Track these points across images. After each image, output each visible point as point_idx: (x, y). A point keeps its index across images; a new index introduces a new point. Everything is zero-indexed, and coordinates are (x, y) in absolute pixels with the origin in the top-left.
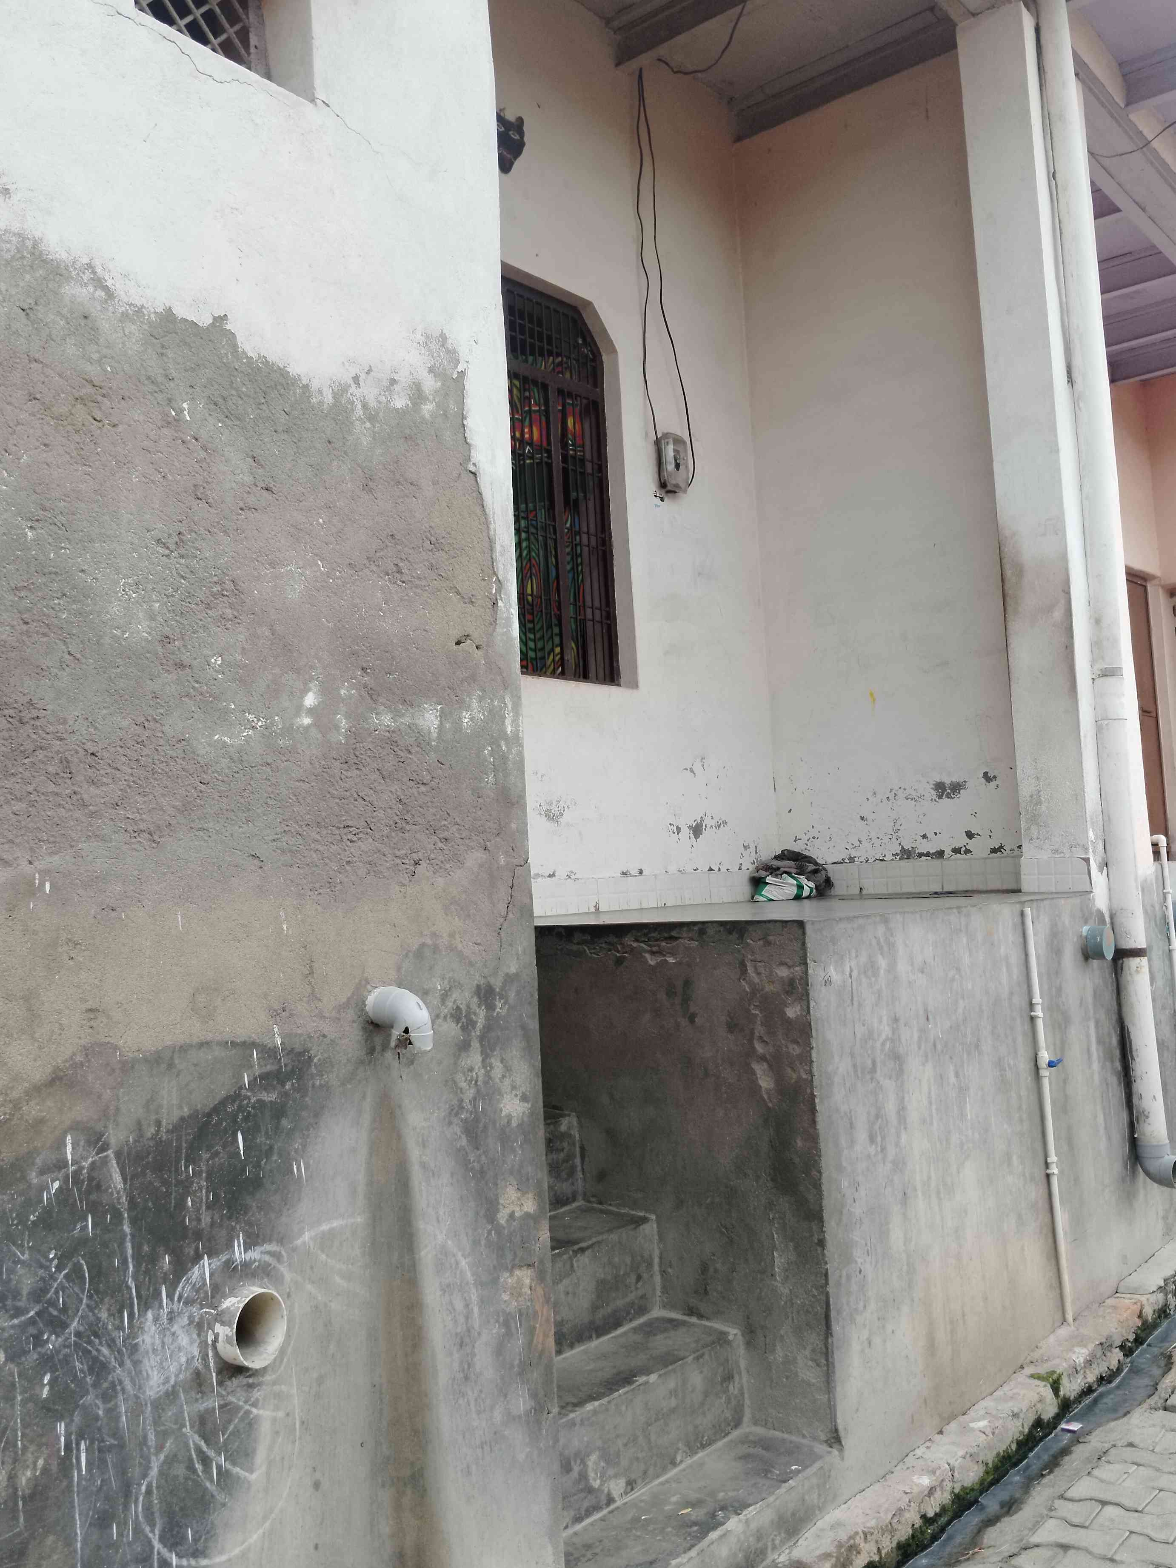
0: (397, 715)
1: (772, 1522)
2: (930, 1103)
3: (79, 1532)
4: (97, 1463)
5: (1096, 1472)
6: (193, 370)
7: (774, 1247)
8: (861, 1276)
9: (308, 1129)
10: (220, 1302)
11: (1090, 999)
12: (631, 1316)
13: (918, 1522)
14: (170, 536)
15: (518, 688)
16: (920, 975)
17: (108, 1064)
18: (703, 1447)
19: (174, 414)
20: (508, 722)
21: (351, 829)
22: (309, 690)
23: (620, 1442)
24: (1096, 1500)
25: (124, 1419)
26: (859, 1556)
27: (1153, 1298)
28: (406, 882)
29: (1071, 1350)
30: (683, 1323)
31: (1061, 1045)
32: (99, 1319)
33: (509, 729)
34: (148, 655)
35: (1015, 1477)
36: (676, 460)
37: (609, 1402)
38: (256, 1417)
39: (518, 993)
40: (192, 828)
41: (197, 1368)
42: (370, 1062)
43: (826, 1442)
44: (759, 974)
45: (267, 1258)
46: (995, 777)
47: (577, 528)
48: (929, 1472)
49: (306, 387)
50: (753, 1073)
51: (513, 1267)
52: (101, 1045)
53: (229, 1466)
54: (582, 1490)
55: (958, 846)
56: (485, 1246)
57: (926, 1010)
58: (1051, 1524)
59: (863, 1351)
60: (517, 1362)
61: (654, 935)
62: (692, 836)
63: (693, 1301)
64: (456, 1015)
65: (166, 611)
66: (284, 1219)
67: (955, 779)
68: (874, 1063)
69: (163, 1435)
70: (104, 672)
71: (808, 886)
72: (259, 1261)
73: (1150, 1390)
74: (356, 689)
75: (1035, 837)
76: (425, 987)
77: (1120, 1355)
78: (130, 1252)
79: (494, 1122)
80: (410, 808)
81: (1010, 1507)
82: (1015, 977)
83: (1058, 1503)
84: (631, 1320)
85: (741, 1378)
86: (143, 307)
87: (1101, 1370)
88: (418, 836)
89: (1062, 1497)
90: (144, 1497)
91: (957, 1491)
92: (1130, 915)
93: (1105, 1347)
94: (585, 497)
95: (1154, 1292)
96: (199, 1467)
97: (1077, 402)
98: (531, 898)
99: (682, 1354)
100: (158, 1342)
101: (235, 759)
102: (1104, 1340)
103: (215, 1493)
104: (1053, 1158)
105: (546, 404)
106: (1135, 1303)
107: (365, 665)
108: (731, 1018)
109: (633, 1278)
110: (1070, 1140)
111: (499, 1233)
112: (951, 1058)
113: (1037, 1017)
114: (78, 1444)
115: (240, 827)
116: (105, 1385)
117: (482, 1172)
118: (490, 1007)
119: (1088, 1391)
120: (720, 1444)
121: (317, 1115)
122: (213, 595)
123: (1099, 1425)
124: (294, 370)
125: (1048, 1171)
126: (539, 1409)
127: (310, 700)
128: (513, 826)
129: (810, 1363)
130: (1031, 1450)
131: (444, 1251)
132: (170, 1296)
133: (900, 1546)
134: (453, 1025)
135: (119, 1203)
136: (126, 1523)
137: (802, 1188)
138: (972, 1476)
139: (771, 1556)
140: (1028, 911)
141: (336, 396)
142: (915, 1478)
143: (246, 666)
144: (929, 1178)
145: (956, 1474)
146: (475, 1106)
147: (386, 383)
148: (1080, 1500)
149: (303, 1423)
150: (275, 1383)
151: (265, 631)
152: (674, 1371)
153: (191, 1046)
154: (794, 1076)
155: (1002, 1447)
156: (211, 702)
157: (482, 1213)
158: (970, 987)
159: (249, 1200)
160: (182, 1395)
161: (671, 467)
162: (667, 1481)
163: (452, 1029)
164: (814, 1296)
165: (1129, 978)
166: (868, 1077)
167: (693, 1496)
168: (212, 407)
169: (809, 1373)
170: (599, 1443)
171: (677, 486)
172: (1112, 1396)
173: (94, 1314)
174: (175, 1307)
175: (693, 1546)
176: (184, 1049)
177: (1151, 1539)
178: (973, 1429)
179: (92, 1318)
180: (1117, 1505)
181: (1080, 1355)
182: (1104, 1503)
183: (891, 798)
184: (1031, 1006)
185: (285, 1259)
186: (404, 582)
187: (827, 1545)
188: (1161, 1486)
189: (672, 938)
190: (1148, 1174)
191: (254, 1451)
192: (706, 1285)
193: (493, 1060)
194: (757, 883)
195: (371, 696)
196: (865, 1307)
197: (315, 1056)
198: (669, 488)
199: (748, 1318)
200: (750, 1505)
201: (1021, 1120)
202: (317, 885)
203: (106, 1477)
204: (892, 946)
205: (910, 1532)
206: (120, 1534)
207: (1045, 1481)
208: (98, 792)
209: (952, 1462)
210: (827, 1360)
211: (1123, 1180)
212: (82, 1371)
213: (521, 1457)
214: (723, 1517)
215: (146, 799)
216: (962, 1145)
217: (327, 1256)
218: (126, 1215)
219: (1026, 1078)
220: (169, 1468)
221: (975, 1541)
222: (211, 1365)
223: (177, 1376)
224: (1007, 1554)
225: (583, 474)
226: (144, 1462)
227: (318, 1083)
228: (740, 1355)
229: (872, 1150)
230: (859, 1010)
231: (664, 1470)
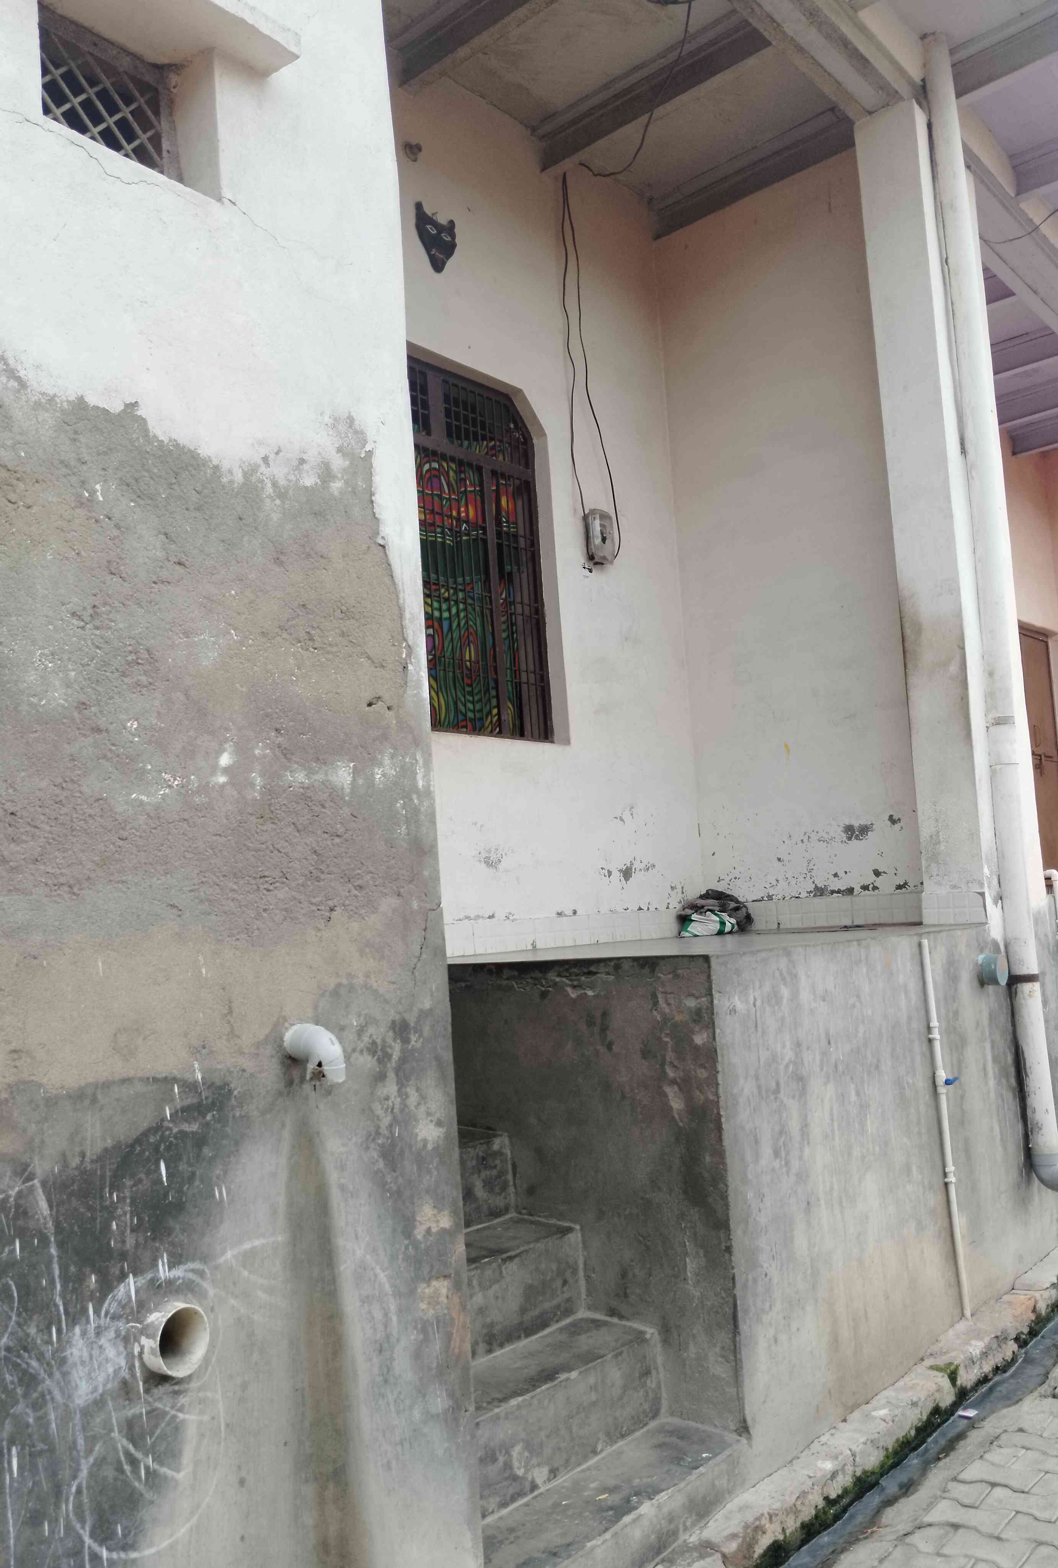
0: (310, 772)
1: (684, 1505)
2: (832, 1120)
3: (11, 1529)
4: (29, 1465)
5: (987, 1456)
6: (105, 453)
7: (687, 1254)
8: (767, 1280)
9: (229, 1156)
10: (146, 1317)
11: (985, 1022)
12: (557, 1318)
13: (821, 1504)
14: (85, 609)
15: (429, 746)
16: (822, 1003)
17: (32, 1101)
18: (623, 1436)
19: (87, 495)
20: (419, 777)
21: (267, 879)
22: (224, 750)
23: (543, 1434)
24: (986, 1482)
25: (53, 1426)
26: (764, 1536)
27: (1046, 1294)
28: (322, 927)
29: (967, 1343)
30: (605, 1324)
31: (959, 1065)
32: (28, 1335)
33: (420, 784)
34: (65, 720)
35: (914, 1461)
36: (602, 534)
37: (532, 1397)
38: (183, 1421)
39: (432, 1027)
40: (111, 881)
41: (124, 1378)
42: (289, 1093)
43: (736, 1431)
44: (669, 1004)
45: (191, 1276)
46: (899, 820)
47: (512, 599)
48: (831, 1457)
49: (216, 468)
50: (666, 1096)
51: (429, 1279)
52: (25, 1082)
53: (156, 1467)
54: (506, 1479)
55: (866, 883)
56: (403, 1259)
57: (827, 1034)
58: (943, 1505)
59: (769, 1347)
60: (434, 1365)
61: (575, 970)
62: (623, 879)
63: (614, 1303)
64: (372, 1049)
65: (81, 679)
66: (207, 1239)
67: (863, 822)
68: (778, 1084)
69: (91, 1441)
70: (22, 737)
71: (730, 922)
72: (183, 1278)
73: (1039, 1380)
74: (271, 749)
75: (935, 874)
76: (342, 1023)
77: (1015, 1347)
78: (57, 1272)
79: (411, 1147)
80: (324, 859)
81: (907, 1488)
82: (913, 1002)
83: (952, 1485)
84: (557, 1321)
85: (658, 1373)
86: (55, 395)
87: (997, 1360)
88: (333, 884)
89: (955, 1479)
90: (75, 1497)
91: (858, 1474)
92: (1023, 944)
93: (1001, 1339)
94: (519, 569)
95: (1047, 1288)
96: (127, 1468)
97: (970, 471)
98: (444, 939)
99: (602, 1352)
100: (85, 1355)
101: (152, 815)
102: (999, 1334)
103: (144, 1491)
104: (950, 1168)
105: (481, 485)
106: (1030, 1299)
107: (278, 726)
108: (645, 1046)
109: (559, 1283)
110: (967, 1151)
111: (416, 1248)
112: (852, 1078)
113: (934, 1039)
114: (9, 1450)
115: (158, 879)
116: (35, 1395)
117: (399, 1193)
118: (406, 1041)
119: (985, 1380)
120: (638, 1434)
121: (237, 1143)
122: (129, 663)
123: (993, 1412)
124: (204, 451)
125: (946, 1180)
126: (456, 1408)
127: (225, 760)
128: (426, 873)
129: (720, 1359)
130: (930, 1435)
131: (363, 1266)
132: (97, 1312)
133: (804, 1526)
134: (369, 1058)
135: (46, 1228)
136: (57, 1520)
137: (710, 1200)
138: (872, 1460)
139: (683, 1537)
140: (925, 942)
141: (245, 474)
142: (820, 1464)
143: (161, 729)
144: (832, 1189)
145: (857, 1459)
146: (391, 1132)
147: (295, 463)
148: (971, 1482)
149: (227, 1425)
150: (200, 1389)
151: (179, 696)
152: (594, 1368)
153: (113, 1082)
154: (702, 1097)
155: (900, 1434)
156: (128, 763)
157: (400, 1229)
158: (870, 1012)
159: (171, 1223)
160: (110, 1404)
161: (598, 541)
162: (589, 1469)
163: (367, 1062)
164: (723, 1298)
165: (1023, 1001)
166: (772, 1097)
167: (611, 1482)
168: (125, 487)
169: (720, 1369)
170: (523, 1435)
171: (604, 558)
172: (1006, 1385)
173: (23, 1331)
174: (102, 1322)
175: (607, 1530)
176: (106, 1085)
177: (1036, 1518)
178: (874, 1418)
179: (21, 1334)
180: (1006, 1486)
181: (976, 1347)
182: (994, 1485)
183: (805, 840)
184: (929, 1029)
185: (209, 1275)
186: (315, 649)
187: (735, 1526)
188: (1047, 1469)
189: (591, 973)
190: (1042, 1180)
191: (180, 1452)
192: (626, 1288)
193: (408, 1090)
194: (684, 920)
195: (285, 755)
196: (771, 1306)
197: (235, 1089)
198: (596, 560)
199: (664, 1318)
200: (663, 1491)
201: (920, 1134)
202: (235, 932)
203: (37, 1478)
204: (794, 976)
205: (813, 1512)
206: (52, 1532)
207: (941, 1464)
208: (18, 848)
209: (854, 1448)
210: (735, 1357)
211: (1018, 1186)
212: (12, 1382)
213: (440, 1452)
214: (637, 1502)
215: (65, 855)
216: (863, 1157)
217: (250, 1272)
218: (53, 1239)
219: (925, 1097)
220: (99, 1470)
221: (874, 1519)
222: (138, 1374)
223: (104, 1385)
224: (902, 1533)
225: (516, 548)
226: (74, 1465)
227: (238, 1114)
228: (657, 1352)
229: (776, 1164)
230: (763, 1036)
231: (586, 1458)
